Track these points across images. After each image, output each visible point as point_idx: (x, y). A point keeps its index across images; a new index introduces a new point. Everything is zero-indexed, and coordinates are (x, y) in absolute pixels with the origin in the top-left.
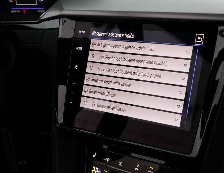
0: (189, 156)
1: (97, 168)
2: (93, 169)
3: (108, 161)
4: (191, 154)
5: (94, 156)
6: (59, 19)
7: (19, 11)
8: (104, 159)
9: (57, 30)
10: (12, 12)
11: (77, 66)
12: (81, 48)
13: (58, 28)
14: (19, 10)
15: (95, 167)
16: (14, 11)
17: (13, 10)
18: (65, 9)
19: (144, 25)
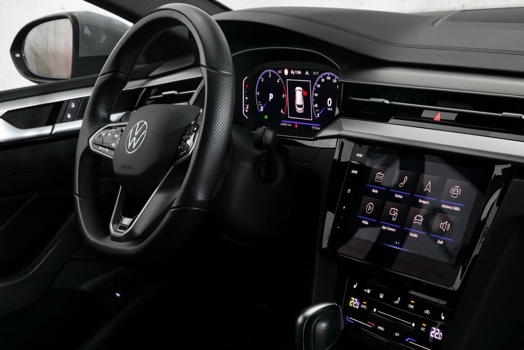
0: (451, 288)
1: (356, 299)
2: (352, 300)
3: (369, 292)
4: (453, 286)
5: (355, 286)
6: (336, 139)
7: (290, 125)
8: (365, 290)
9: (333, 150)
10: (282, 124)
11: (349, 190)
12: (356, 172)
13: (335, 149)
14: (290, 123)
15: (355, 298)
16: (285, 124)
17: (283, 122)
18: (345, 128)
19: (426, 156)
